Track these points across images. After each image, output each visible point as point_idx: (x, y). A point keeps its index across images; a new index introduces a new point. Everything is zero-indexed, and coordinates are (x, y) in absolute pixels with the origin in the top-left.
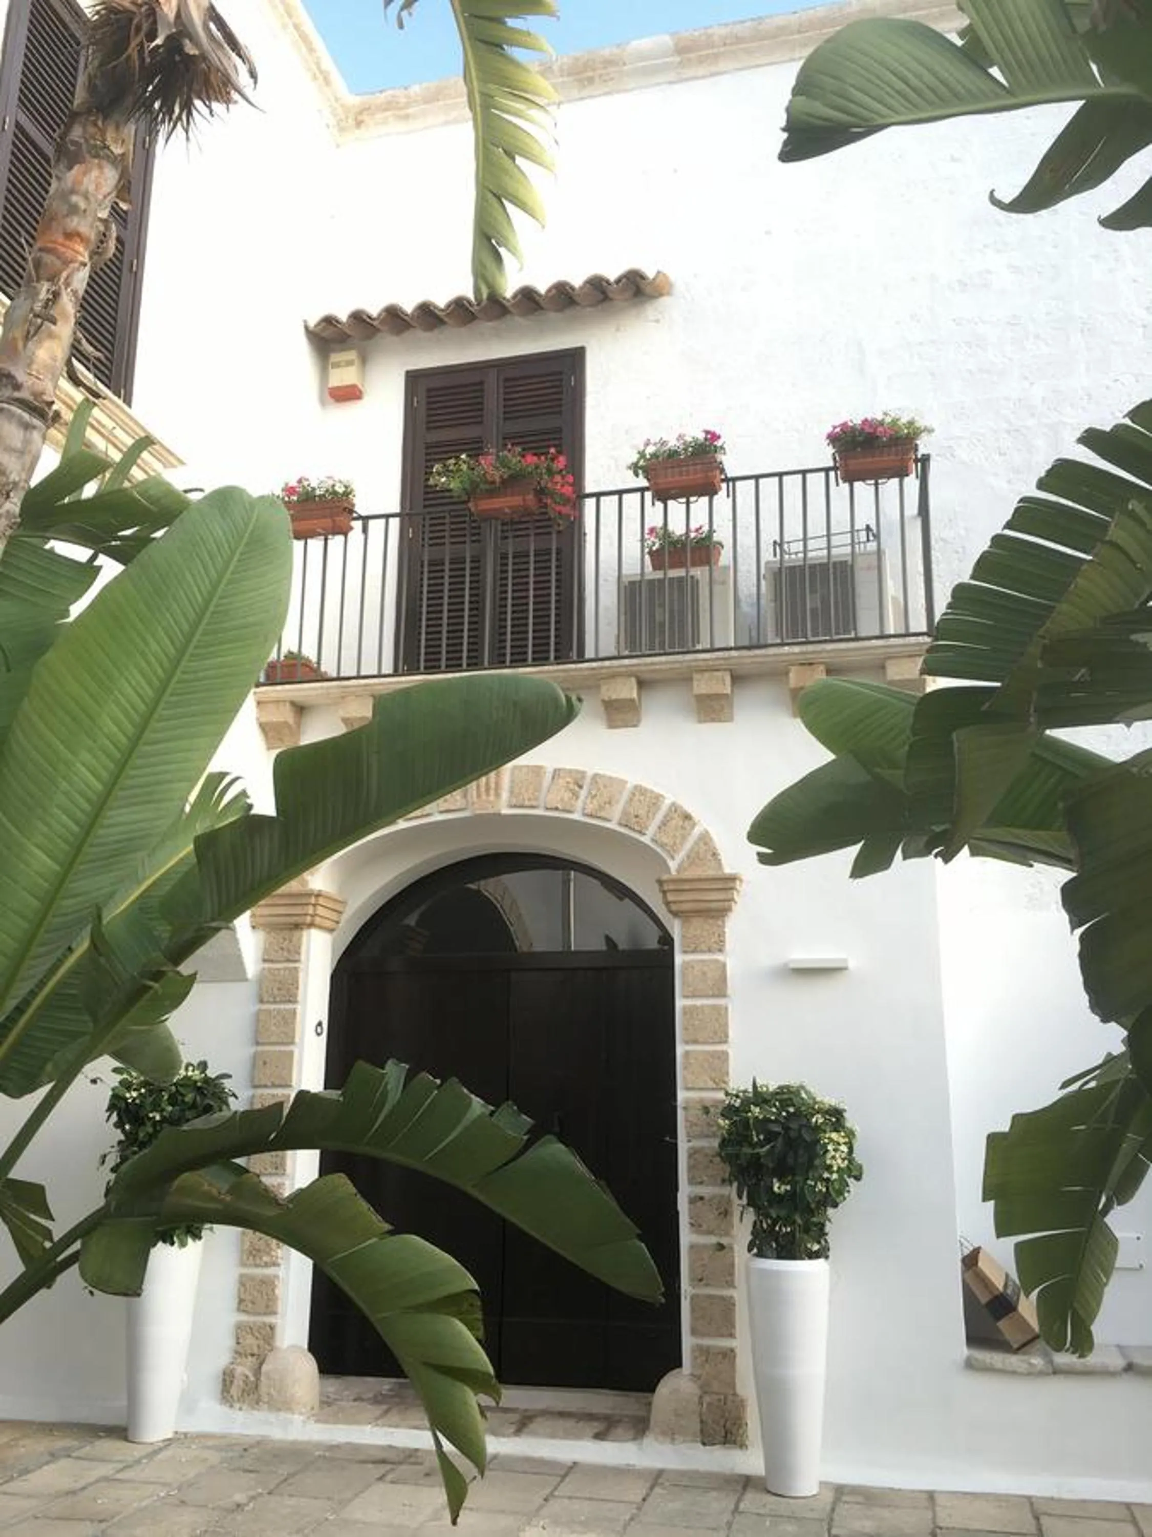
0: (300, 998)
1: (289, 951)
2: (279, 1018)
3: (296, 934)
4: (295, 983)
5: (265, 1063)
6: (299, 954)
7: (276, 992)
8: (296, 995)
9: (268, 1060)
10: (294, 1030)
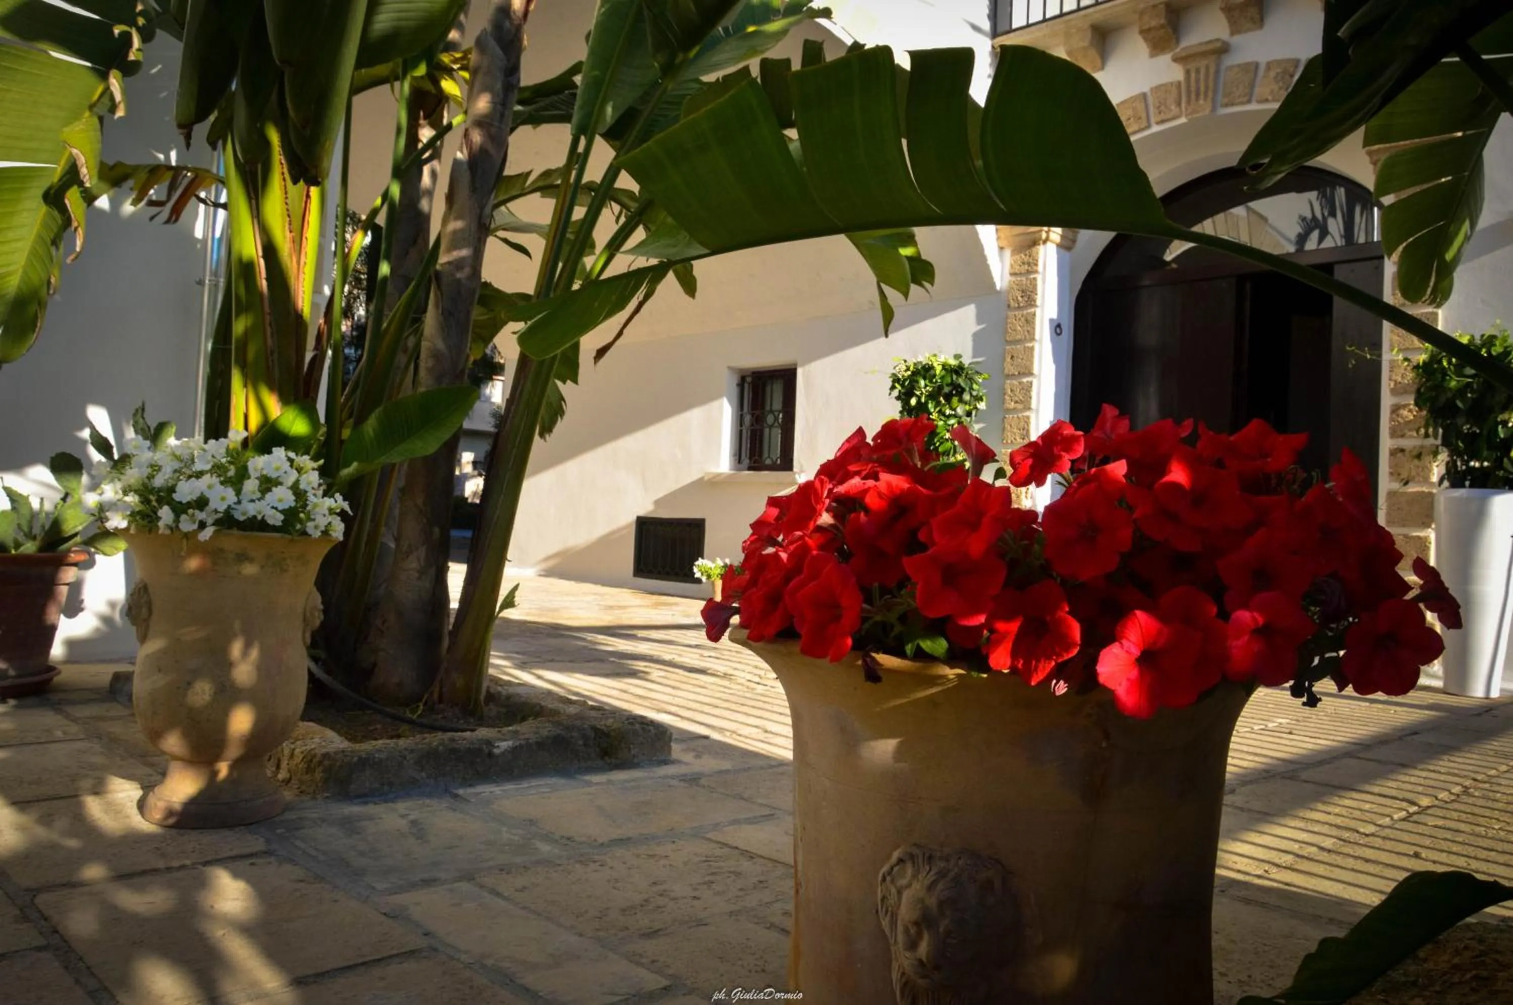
0: (1038, 302)
1: (1029, 264)
2: (1023, 319)
3: (1034, 249)
4: (1034, 290)
5: (1012, 357)
6: (1036, 265)
7: (1020, 298)
8: (1035, 301)
9: (1015, 355)
10: (1034, 328)
